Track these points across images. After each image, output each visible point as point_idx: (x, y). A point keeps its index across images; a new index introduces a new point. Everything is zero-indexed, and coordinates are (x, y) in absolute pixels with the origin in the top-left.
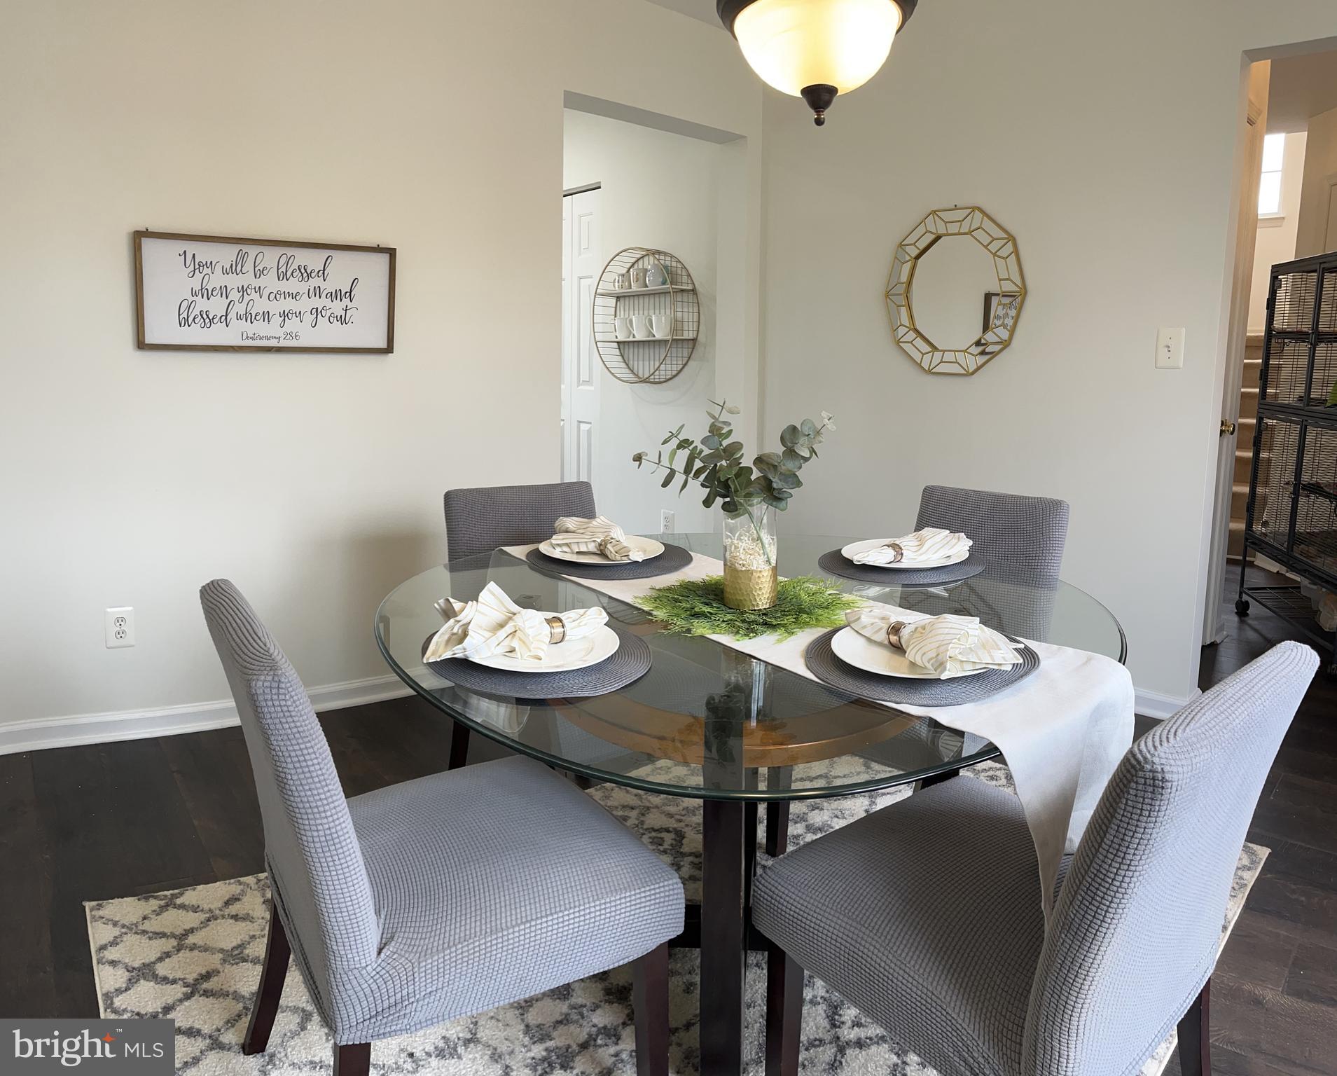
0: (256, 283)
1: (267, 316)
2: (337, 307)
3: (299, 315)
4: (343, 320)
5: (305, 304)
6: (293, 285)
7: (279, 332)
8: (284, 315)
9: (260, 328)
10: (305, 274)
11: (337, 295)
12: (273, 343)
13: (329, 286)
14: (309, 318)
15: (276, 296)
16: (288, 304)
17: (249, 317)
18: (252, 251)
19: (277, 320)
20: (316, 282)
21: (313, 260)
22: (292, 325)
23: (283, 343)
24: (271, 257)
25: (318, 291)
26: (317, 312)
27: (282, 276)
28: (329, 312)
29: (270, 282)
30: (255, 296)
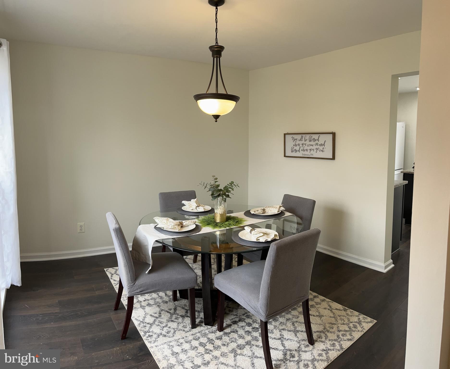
0: (305, 143)
1: (307, 150)
2: (321, 148)
3: (313, 150)
4: (322, 151)
5: (314, 147)
6: (312, 143)
7: (309, 154)
8: (310, 150)
9: (306, 153)
10: (315, 140)
11: (321, 145)
12: (308, 156)
13: (319, 143)
14: (315, 150)
15: (308, 145)
16: (311, 147)
17: (303, 150)
18: (304, 135)
19: (309, 151)
20: (317, 142)
21: (316, 137)
22: (312, 152)
23: (310, 156)
24: (308, 137)
25: (317, 144)
26: (317, 149)
27: (310, 141)
28: (319, 149)
29: (308, 142)
30: (305, 145)
